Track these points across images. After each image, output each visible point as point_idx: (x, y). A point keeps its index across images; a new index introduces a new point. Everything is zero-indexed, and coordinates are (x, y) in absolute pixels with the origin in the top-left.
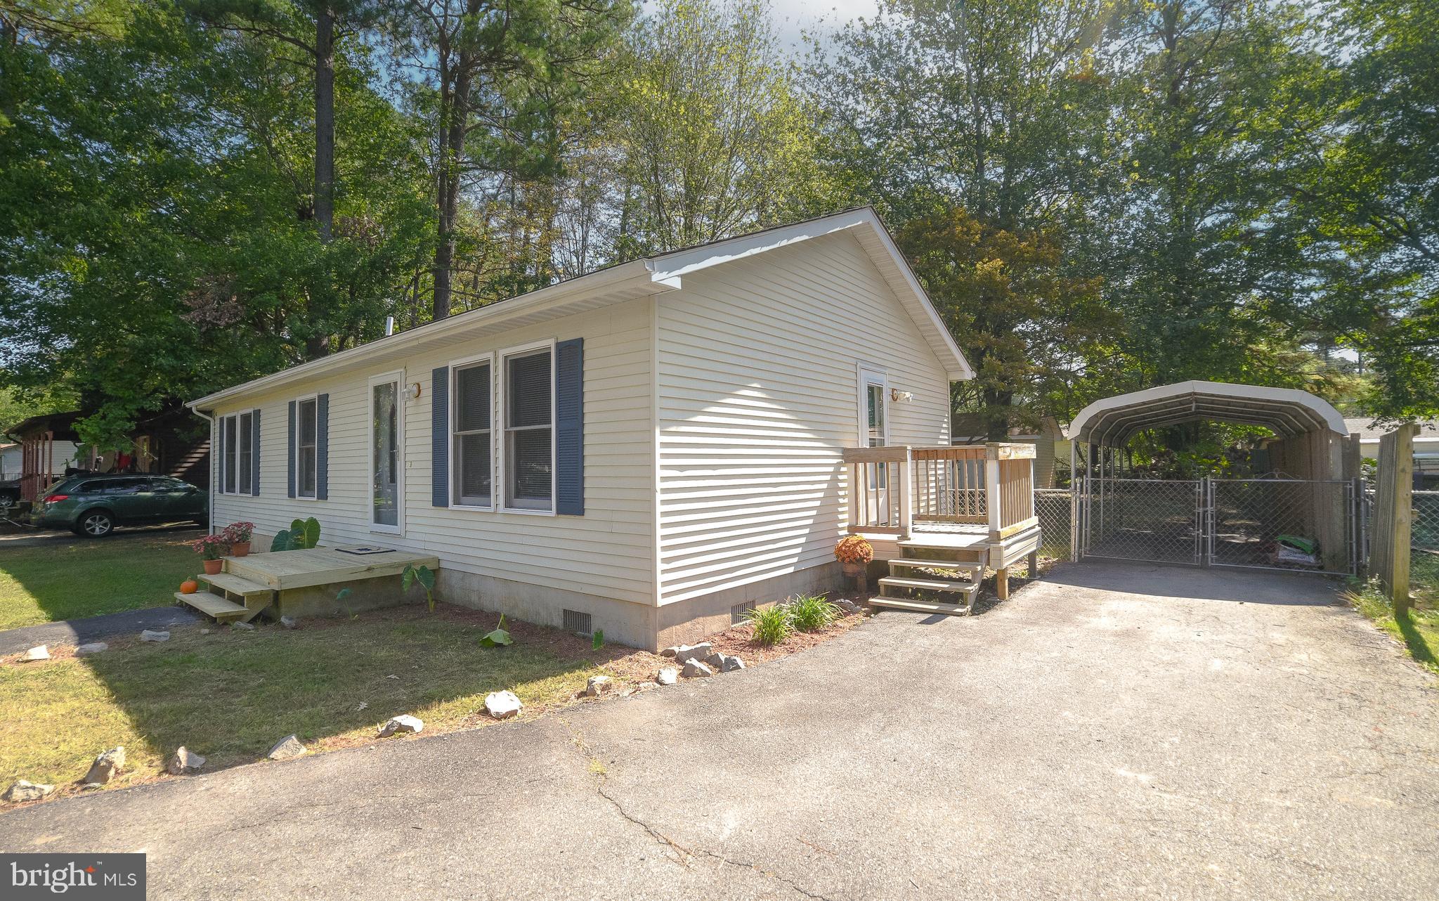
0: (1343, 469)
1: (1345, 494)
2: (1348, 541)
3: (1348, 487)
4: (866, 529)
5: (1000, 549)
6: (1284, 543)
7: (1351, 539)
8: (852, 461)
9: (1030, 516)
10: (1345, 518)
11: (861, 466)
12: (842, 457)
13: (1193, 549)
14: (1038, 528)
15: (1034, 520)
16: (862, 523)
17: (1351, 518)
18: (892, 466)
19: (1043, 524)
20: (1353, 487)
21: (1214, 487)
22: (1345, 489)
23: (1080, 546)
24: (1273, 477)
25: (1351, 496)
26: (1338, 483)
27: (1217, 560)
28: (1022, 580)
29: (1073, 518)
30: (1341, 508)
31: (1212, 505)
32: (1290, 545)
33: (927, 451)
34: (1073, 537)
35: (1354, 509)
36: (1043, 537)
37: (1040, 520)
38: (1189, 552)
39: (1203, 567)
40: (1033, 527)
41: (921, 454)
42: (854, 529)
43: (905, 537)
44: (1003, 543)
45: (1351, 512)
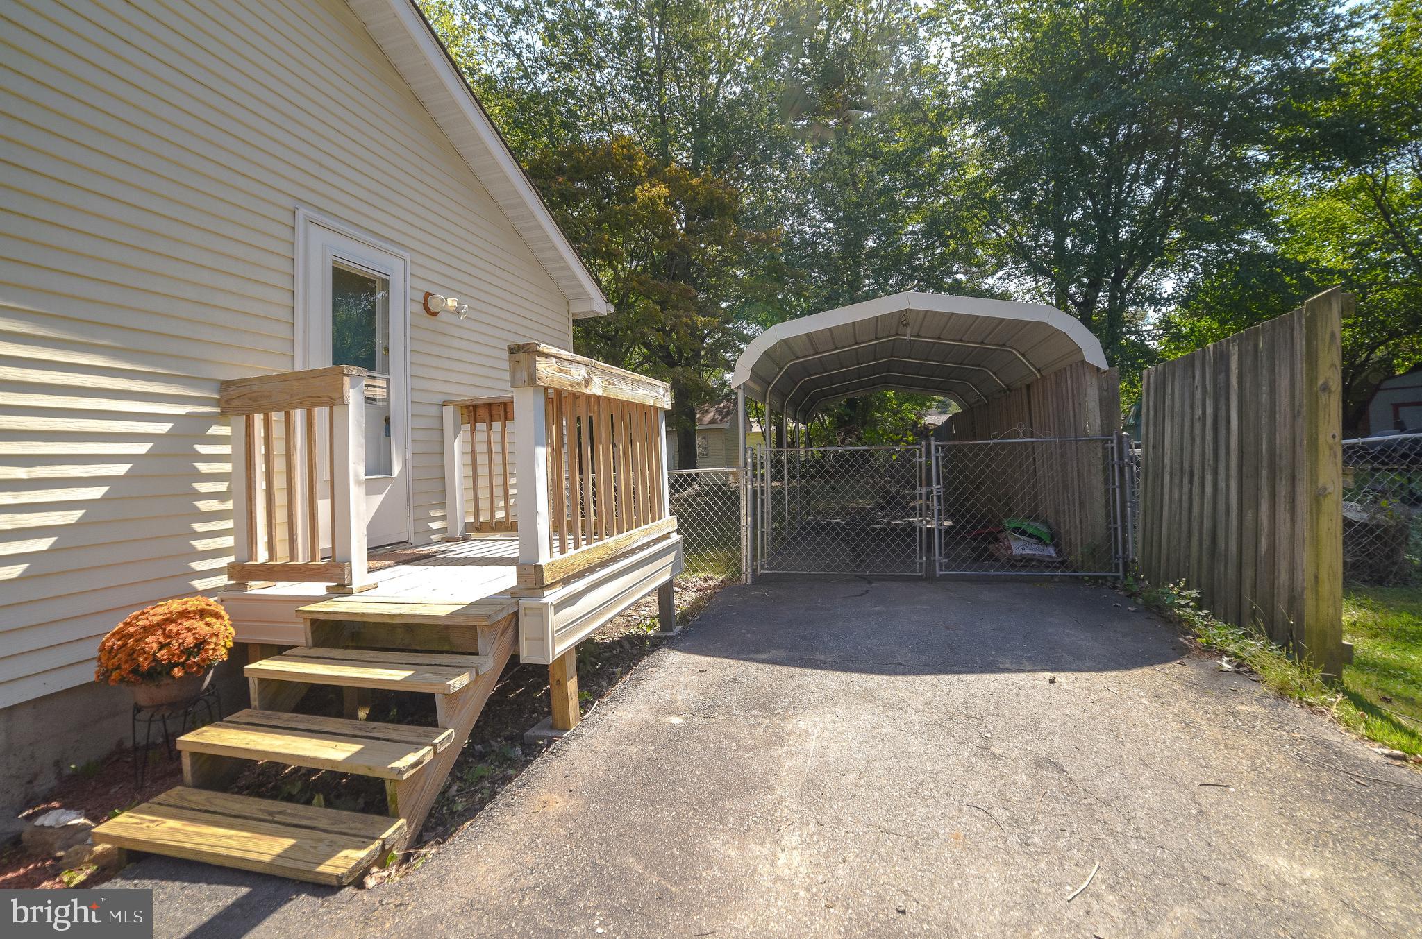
0: (1102, 421)
1: (1105, 457)
2: (1112, 525)
3: (1110, 445)
4: (270, 572)
5: (541, 612)
6: (1016, 530)
7: (1115, 522)
8: (239, 410)
9: (656, 515)
10: (1107, 491)
11: (258, 419)
12: (217, 402)
13: (915, 550)
14: (675, 537)
15: (669, 522)
16: (262, 556)
17: (1114, 490)
18: (322, 413)
19: (686, 530)
20: (1115, 445)
21: (940, 454)
22: (1105, 449)
23: (754, 557)
24: (1017, 435)
25: (1113, 459)
26: (1096, 441)
27: (948, 567)
28: (641, 639)
29: (743, 512)
30: (1101, 478)
31: (938, 483)
32: (1023, 533)
33: (489, 406)
34: (743, 543)
35: (1117, 478)
36: (686, 550)
37: (681, 525)
38: (909, 557)
39: (930, 578)
40: (666, 537)
41: (480, 412)
42: (243, 572)
43: (342, 589)
44: (551, 597)
45: (1114, 483)
